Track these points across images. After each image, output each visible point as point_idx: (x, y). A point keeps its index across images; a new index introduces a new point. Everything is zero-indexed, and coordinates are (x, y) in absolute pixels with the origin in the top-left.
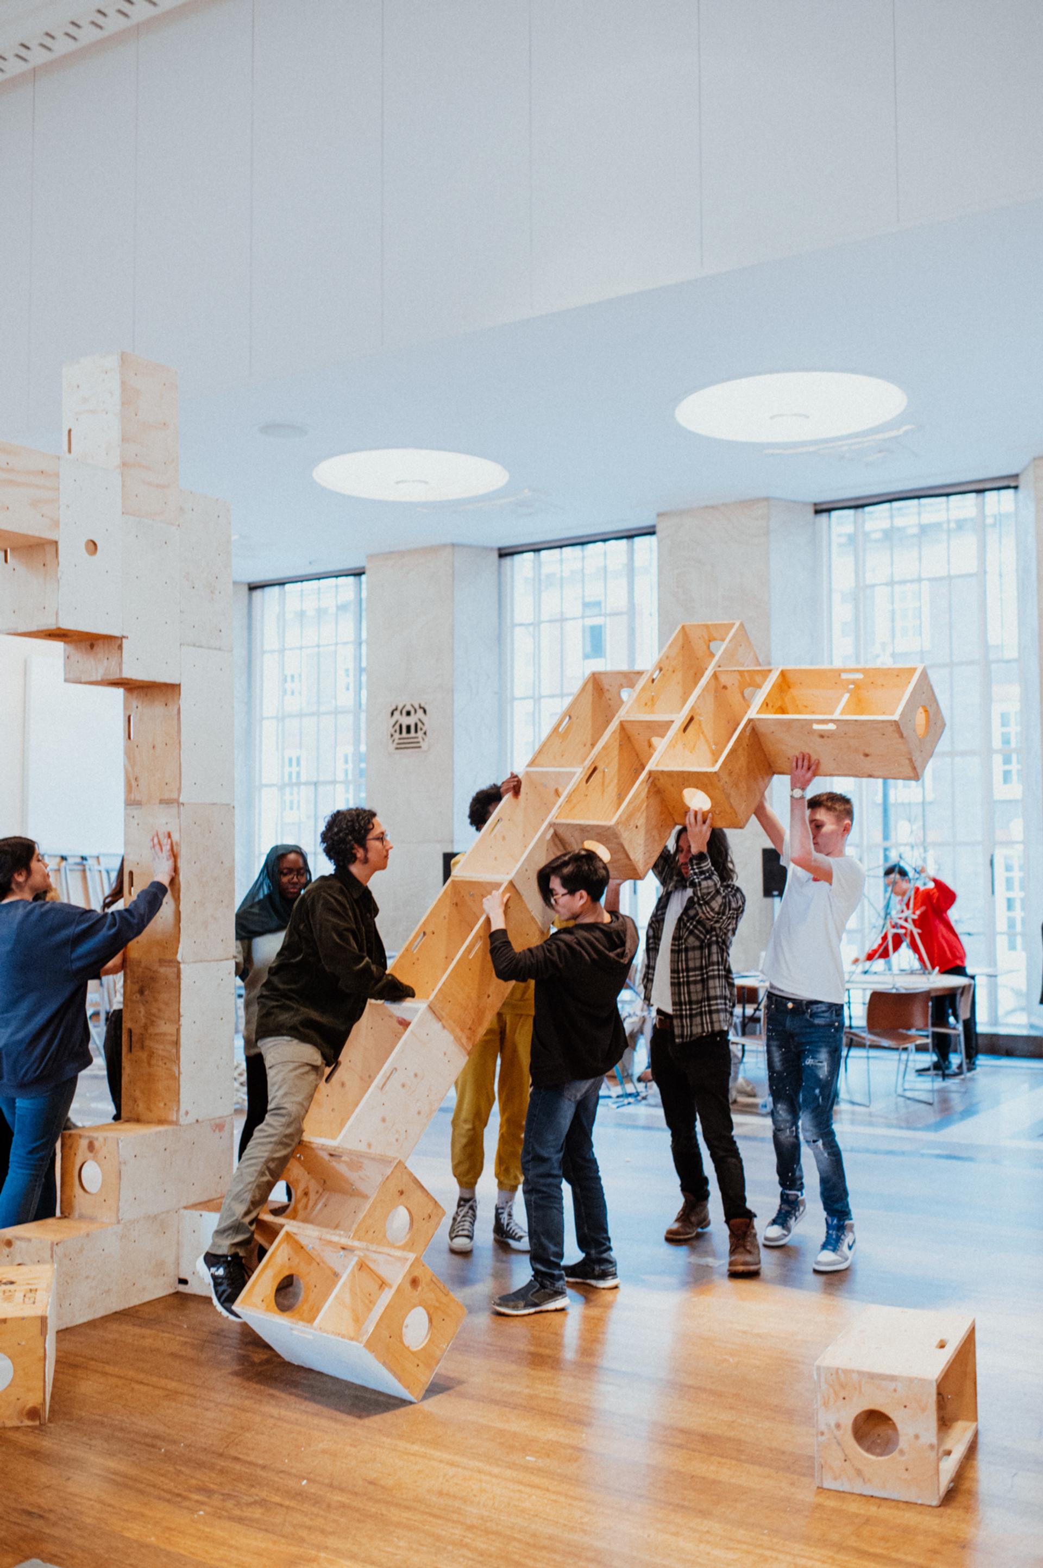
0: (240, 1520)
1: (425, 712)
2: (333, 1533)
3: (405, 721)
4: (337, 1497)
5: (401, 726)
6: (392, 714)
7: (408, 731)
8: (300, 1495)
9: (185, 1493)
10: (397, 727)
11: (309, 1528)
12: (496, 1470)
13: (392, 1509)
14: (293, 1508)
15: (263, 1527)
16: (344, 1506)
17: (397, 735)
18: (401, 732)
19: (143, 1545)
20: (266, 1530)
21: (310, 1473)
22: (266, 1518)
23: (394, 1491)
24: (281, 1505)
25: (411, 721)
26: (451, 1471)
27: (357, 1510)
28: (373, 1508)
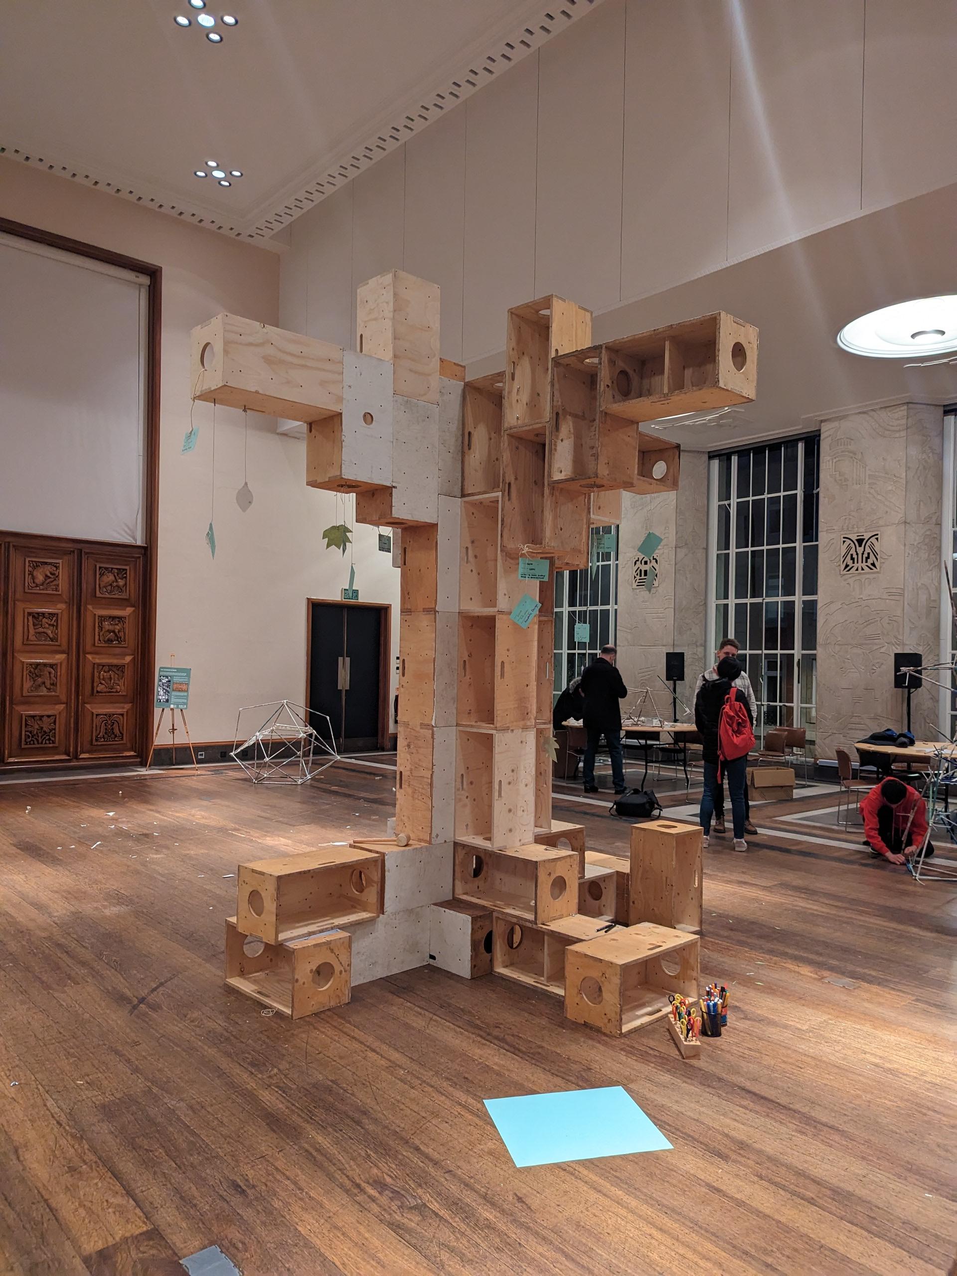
0: (396, 1227)
1: (656, 562)
2: (470, 1261)
3: (644, 568)
4: (488, 1214)
5: (641, 571)
6: (635, 563)
7: (646, 574)
8: (455, 1205)
9: (363, 1185)
10: (638, 571)
11: (452, 1250)
12: (633, 1203)
13: (531, 1237)
14: (446, 1221)
15: (414, 1241)
16: (490, 1226)
17: (638, 577)
18: (641, 576)
19: (308, 1245)
20: (415, 1247)
21: (472, 1177)
22: (419, 1229)
23: (537, 1215)
24: (437, 1215)
25: (647, 567)
26: (593, 1196)
27: (500, 1234)
28: (514, 1233)
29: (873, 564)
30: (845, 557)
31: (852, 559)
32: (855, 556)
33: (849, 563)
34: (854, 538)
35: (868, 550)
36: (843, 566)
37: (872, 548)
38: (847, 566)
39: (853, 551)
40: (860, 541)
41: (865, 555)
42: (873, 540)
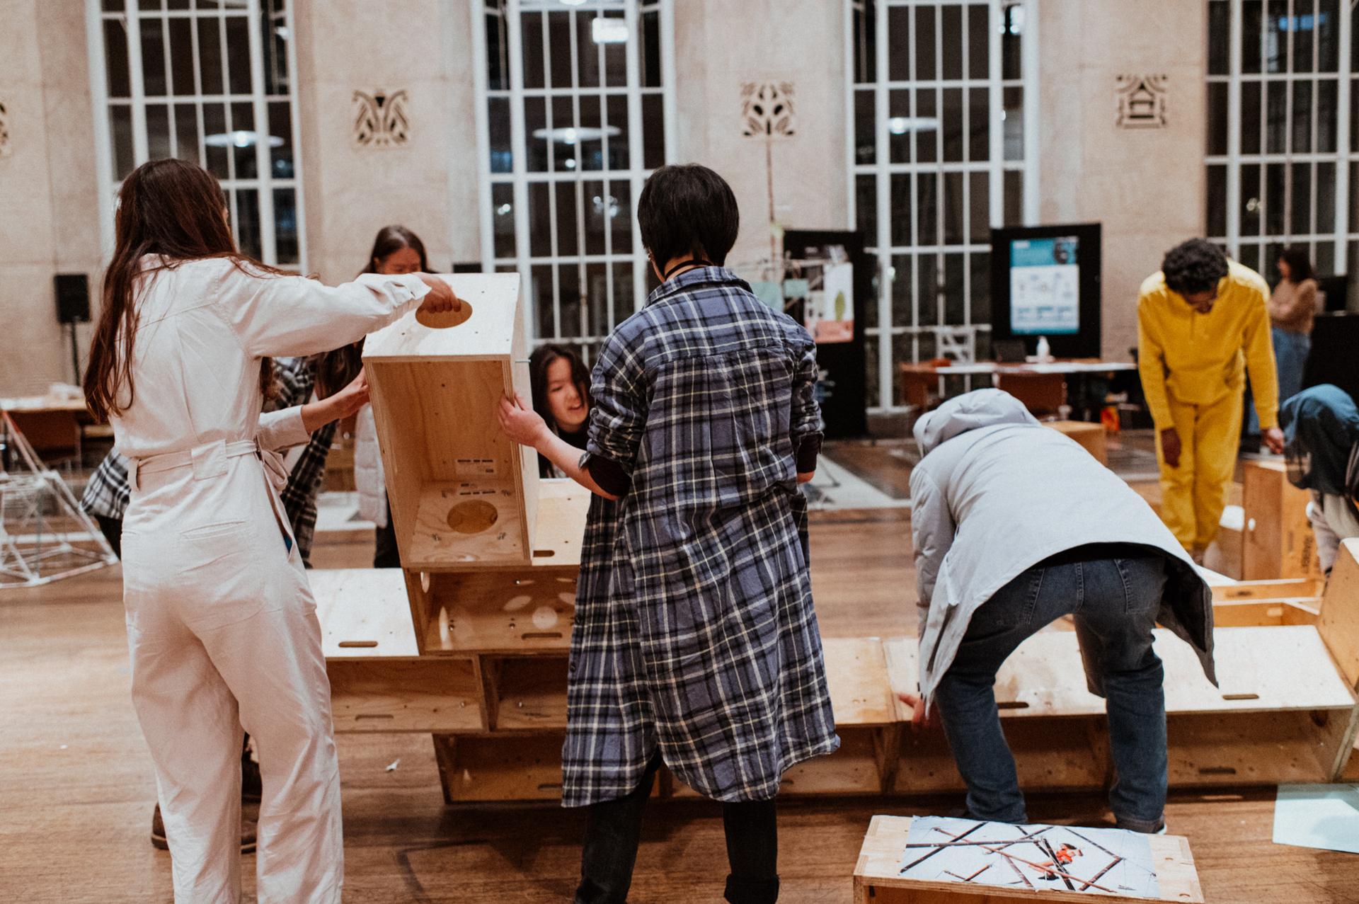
29: (402, 136)
30: (359, 121)
31: (370, 125)
32: (373, 121)
33: (366, 131)
34: (371, 93)
35: (392, 115)
36: (356, 136)
37: (398, 109)
38: (362, 136)
39: (369, 114)
40: (380, 100)
41: (389, 122)
42: (399, 99)
